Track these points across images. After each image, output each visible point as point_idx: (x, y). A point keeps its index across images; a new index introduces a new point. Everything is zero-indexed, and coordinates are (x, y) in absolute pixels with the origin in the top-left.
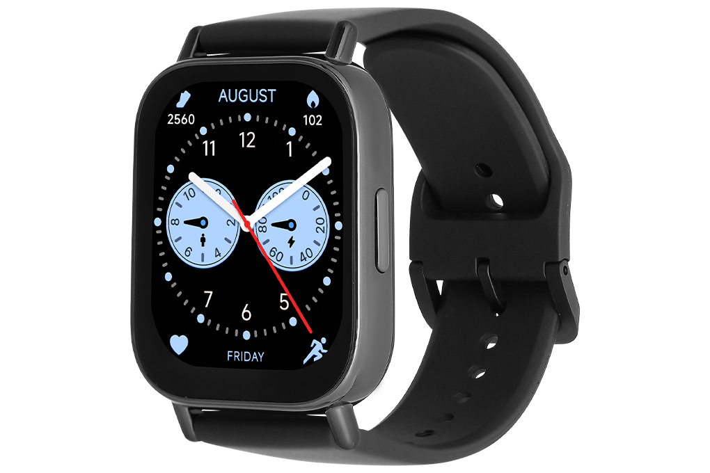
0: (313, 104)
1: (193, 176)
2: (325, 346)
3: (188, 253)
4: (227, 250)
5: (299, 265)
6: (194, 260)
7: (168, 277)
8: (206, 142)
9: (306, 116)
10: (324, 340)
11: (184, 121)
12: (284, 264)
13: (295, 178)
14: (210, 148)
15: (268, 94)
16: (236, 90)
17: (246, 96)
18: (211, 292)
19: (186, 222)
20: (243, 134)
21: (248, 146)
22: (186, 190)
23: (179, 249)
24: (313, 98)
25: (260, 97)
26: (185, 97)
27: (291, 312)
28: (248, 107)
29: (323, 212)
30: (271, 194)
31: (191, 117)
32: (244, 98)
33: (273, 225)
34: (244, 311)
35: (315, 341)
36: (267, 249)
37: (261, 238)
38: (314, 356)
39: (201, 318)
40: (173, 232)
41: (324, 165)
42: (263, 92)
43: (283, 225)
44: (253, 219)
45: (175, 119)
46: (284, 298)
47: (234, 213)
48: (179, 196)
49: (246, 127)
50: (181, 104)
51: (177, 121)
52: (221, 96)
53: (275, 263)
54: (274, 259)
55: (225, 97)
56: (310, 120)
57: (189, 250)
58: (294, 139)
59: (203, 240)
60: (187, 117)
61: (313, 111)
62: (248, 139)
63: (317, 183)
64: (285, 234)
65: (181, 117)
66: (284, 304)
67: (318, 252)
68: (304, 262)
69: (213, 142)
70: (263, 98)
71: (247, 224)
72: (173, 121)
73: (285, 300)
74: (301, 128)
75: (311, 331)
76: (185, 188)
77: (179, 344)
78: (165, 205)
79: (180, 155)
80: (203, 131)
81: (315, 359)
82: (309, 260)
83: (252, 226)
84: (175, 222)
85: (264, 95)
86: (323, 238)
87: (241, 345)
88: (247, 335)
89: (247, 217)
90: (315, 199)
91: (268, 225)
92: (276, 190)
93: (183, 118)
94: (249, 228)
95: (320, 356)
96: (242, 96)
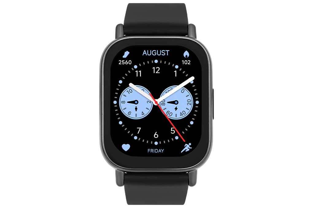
0: (186, 56)
1: (131, 85)
2: (190, 146)
3: (129, 114)
4: (147, 112)
5: (179, 117)
6: (133, 116)
7: (121, 123)
8: (137, 71)
9: (183, 61)
10: (190, 144)
11: (127, 63)
12: (173, 117)
13: (178, 85)
14: (139, 73)
15: (166, 52)
16: (151, 51)
17: (156, 53)
18: (140, 128)
19: (128, 102)
20: (154, 68)
21: (157, 73)
22: (128, 90)
23: (125, 112)
24: (186, 54)
25: (162, 53)
26: (127, 54)
27: (176, 134)
28: (157, 57)
29: (190, 97)
30: (167, 91)
31: (130, 62)
32: (155, 54)
33: (168, 102)
34: (155, 134)
35: (186, 144)
36: (165, 112)
37: (163, 107)
38: (186, 150)
39: (136, 138)
40: (122, 106)
41: (191, 80)
42: (163, 52)
43: (173, 102)
44: (159, 101)
45: (121, 62)
46: (173, 129)
47: (150, 98)
48: (125, 92)
49: (156, 65)
50: (125, 56)
51: (123, 63)
52: (144, 53)
53: (168, 116)
54: (168, 115)
55: (146, 53)
56: (185, 62)
57: (130, 113)
58: (177, 70)
59: (136, 109)
60: (128, 61)
61: (187, 59)
62: (156, 70)
63: (188, 87)
64: (174, 106)
65: (125, 62)
66: (173, 132)
67: (188, 112)
68: (182, 116)
69: (140, 71)
70: (164, 54)
71: (156, 102)
72: (121, 63)
73: (173, 130)
74: (181, 65)
75: (184, 141)
76: (127, 89)
77: (126, 147)
78: (119, 96)
79: (125, 76)
80: (136, 67)
81: (186, 151)
82: (184, 115)
83: (158, 103)
84: (124, 102)
85: (163, 53)
86: (190, 107)
87: (154, 147)
88: (156, 143)
89: (156, 100)
90: (187, 92)
91: (166, 102)
92: (170, 89)
93: (126, 62)
94: (157, 104)
95: (188, 150)
96: (154, 53)
